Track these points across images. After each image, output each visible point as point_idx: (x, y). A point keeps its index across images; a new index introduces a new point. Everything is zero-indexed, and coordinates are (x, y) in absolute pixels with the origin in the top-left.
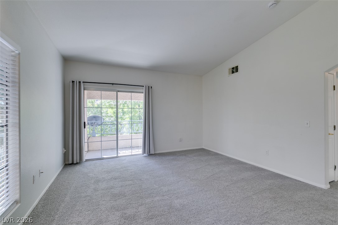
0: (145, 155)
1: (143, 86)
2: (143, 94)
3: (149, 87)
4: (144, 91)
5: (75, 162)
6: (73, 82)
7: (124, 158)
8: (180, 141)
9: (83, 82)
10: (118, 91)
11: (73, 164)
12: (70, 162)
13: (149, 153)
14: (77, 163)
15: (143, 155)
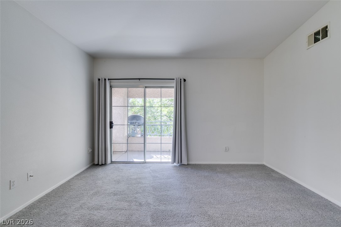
0: (175, 164)
1: (174, 79)
2: (174, 89)
3: (181, 79)
4: (174, 85)
5: (100, 163)
6: (99, 80)
7: (150, 165)
8: (226, 151)
9: (109, 79)
10: (145, 87)
11: (98, 165)
12: (96, 163)
13: (181, 162)
14: (102, 165)
15: (172, 165)
